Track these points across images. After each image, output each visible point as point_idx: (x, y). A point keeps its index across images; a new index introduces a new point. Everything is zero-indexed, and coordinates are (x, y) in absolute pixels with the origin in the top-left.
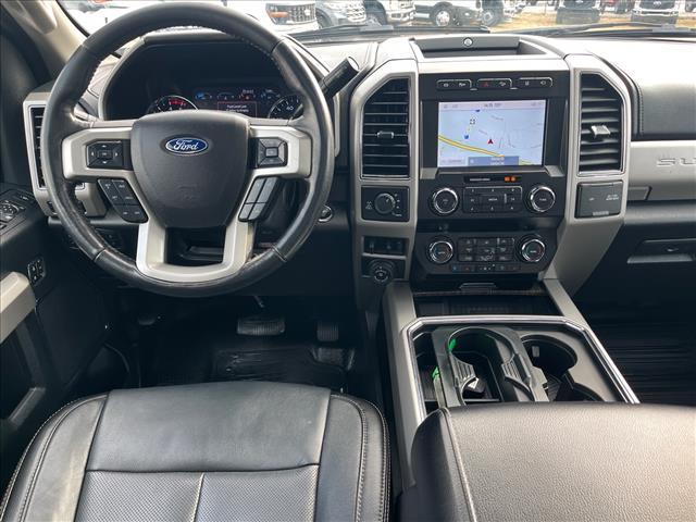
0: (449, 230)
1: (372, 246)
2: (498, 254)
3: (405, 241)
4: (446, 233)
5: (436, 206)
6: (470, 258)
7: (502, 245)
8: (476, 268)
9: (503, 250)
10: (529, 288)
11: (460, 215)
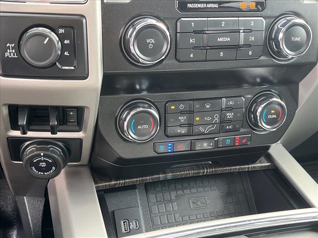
0: (149, 90)
1: (23, 121)
2: (223, 121)
3: (80, 111)
4: (145, 93)
5: (135, 50)
6: (183, 131)
7: (230, 109)
8: (192, 144)
9: (230, 115)
10: (254, 162)
11: (172, 66)
